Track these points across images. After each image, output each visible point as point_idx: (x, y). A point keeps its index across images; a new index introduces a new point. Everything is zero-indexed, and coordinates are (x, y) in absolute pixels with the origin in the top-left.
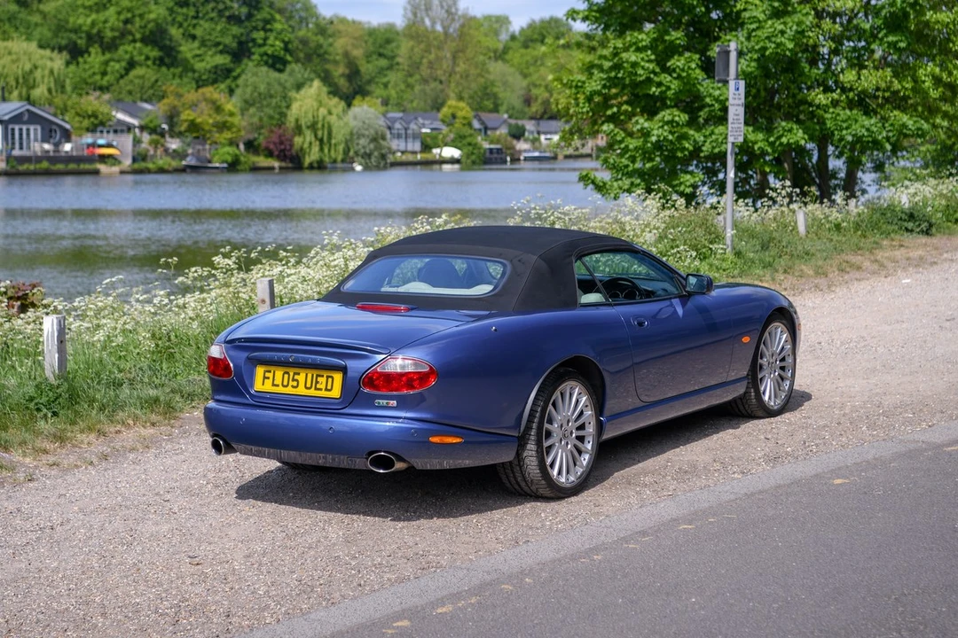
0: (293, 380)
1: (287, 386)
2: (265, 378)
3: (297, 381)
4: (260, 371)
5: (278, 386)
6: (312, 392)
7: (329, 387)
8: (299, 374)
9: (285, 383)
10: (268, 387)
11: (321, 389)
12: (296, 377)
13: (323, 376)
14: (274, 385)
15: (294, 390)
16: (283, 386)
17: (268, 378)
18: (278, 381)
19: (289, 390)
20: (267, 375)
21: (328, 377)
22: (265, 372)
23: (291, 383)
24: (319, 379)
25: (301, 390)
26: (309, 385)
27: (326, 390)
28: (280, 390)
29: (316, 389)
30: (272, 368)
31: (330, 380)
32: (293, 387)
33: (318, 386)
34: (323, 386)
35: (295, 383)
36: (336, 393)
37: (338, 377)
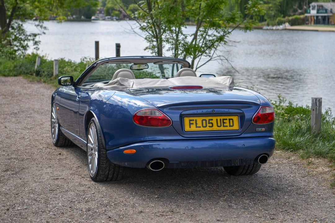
0: (209, 123)
1: (206, 126)
2: (190, 124)
3: (212, 123)
4: (187, 120)
5: (200, 127)
6: (222, 128)
7: (231, 124)
8: (212, 120)
9: (204, 125)
10: (193, 128)
11: (227, 126)
12: (211, 121)
13: (226, 119)
14: (197, 127)
15: (211, 128)
16: (203, 127)
17: (193, 124)
18: (199, 124)
19: (208, 128)
20: (191, 122)
21: (230, 120)
22: (190, 120)
23: (208, 125)
24: (225, 121)
25: (215, 128)
26: (219, 125)
27: (230, 126)
28: (202, 129)
29: (224, 126)
30: (194, 118)
31: (231, 121)
32: (209, 127)
33: (225, 125)
34: (228, 124)
35: (211, 125)
36: (236, 126)
37: (236, 119)
